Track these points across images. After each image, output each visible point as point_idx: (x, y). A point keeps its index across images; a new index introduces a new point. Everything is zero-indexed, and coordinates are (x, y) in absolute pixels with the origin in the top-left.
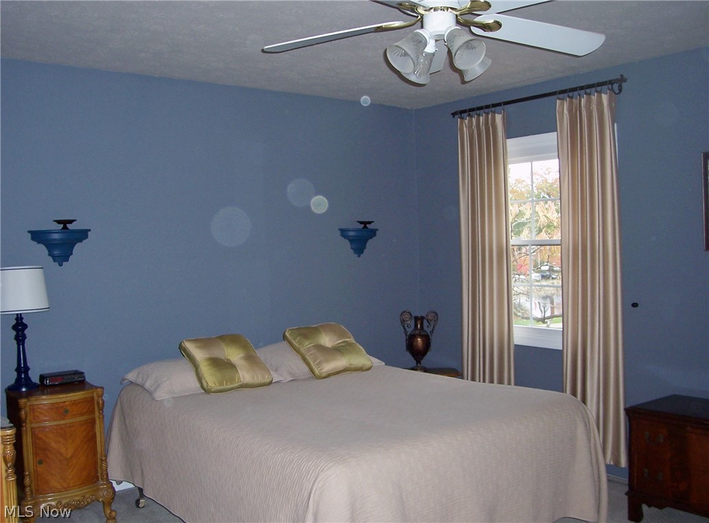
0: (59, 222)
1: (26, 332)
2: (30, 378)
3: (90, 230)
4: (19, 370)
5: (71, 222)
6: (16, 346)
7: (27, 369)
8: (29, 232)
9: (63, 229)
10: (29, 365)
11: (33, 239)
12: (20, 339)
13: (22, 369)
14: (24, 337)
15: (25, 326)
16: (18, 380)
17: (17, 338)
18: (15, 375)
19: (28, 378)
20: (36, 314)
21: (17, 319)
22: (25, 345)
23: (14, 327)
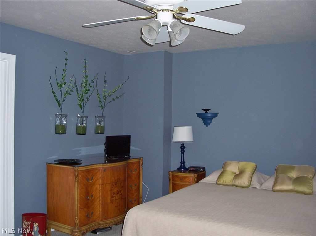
0: (204, 110)
1: (185, 149)
2: (185, 166)
3: (218, 113)
4: (181, 163)
5: (208, 110)
6: (181, 154)
7: (184, 163)
8: (196, 114)
9: (205, 112)
10: (185, 161)
11: (198, 116)
12: (183, 152)
13: (183, 163)
14: (184, 151)
15: (185, 147)
16: (181, 166)
17: (181, 151)
18: (180, 164)
19: (184, 166)
20: (188, 144)
21: (182, 145)
22: (184, 154)
23: (181, 147)
